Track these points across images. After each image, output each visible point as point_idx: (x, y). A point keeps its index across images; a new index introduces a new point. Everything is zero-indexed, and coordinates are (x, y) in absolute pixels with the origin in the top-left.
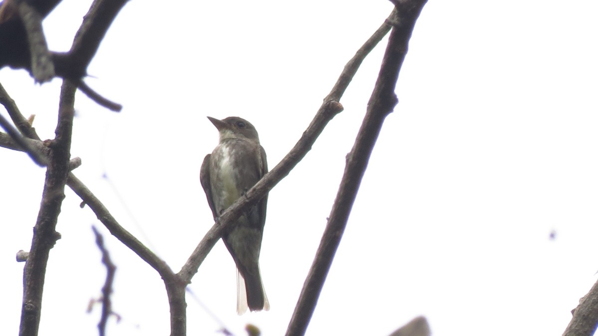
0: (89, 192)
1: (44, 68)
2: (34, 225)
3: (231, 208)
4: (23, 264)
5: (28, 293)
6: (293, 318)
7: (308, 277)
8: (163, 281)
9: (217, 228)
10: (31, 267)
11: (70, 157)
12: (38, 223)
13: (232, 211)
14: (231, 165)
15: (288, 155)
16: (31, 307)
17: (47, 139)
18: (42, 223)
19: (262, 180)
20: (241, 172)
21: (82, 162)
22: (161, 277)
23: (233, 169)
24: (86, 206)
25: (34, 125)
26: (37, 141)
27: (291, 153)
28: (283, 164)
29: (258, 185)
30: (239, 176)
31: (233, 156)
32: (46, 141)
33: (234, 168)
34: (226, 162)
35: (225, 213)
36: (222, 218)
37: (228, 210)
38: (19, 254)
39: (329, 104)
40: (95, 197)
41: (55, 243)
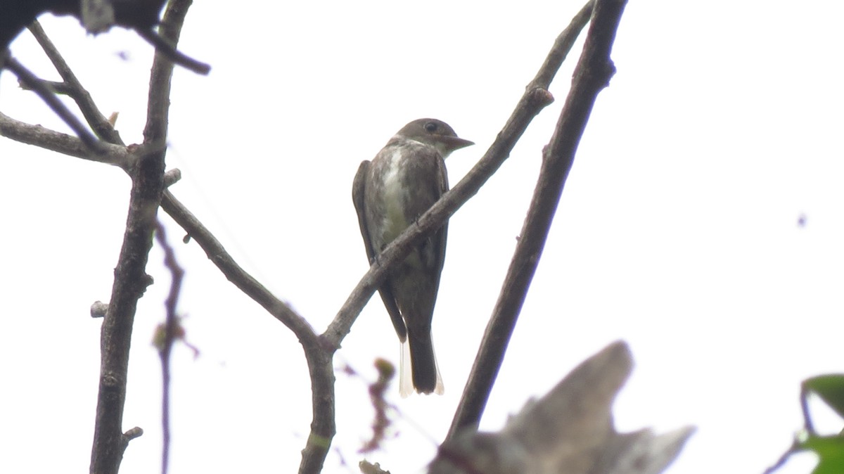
0: (195, 220)
1: (100, 13)
2: (115, 266)
3: (398, 241)
4: (101, 320)
5: (108, 361)
6: (471, 380)
7: (491, 321)
8: (301, 345)
9: (377, 270)
10: (111, 324)
11: (164, 168)
12: (121, 262)
13: (398, 245)
14: (399, 181)
15: (476, 166)
16: (113, 380)
17: (133, 143)
18: (127, 262)
19: (439, 202)
20: (413, 193)
21: (182, 176)
22: (298, 340)
23: (402, 188)
24: (192, 240)
25: (117, 127)
26: (118, 146)
27: (481, 163)
28: (469, 178)
29: (434, 209)
30: (409, 199)
31: (404, 169)
32: (130, 147)
33: (403, 186)
34: (392, 177)
35: (387, 249)
36: (383, 255)
37: (392, 245)
38: (95, 306)
39: (534, 93)
40: (204, 228)
41: (145, 290)
